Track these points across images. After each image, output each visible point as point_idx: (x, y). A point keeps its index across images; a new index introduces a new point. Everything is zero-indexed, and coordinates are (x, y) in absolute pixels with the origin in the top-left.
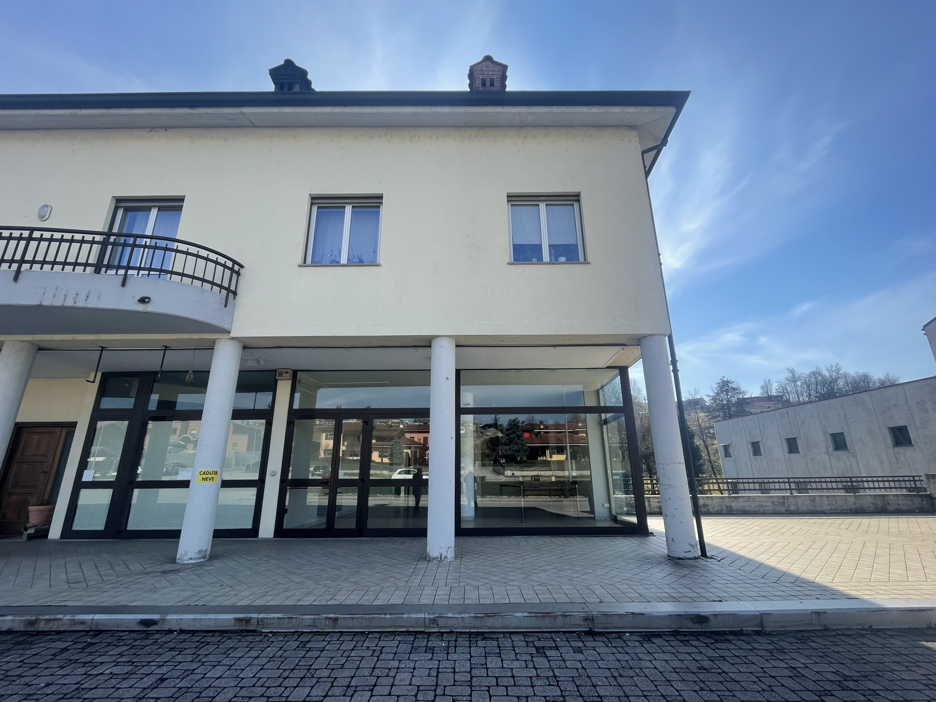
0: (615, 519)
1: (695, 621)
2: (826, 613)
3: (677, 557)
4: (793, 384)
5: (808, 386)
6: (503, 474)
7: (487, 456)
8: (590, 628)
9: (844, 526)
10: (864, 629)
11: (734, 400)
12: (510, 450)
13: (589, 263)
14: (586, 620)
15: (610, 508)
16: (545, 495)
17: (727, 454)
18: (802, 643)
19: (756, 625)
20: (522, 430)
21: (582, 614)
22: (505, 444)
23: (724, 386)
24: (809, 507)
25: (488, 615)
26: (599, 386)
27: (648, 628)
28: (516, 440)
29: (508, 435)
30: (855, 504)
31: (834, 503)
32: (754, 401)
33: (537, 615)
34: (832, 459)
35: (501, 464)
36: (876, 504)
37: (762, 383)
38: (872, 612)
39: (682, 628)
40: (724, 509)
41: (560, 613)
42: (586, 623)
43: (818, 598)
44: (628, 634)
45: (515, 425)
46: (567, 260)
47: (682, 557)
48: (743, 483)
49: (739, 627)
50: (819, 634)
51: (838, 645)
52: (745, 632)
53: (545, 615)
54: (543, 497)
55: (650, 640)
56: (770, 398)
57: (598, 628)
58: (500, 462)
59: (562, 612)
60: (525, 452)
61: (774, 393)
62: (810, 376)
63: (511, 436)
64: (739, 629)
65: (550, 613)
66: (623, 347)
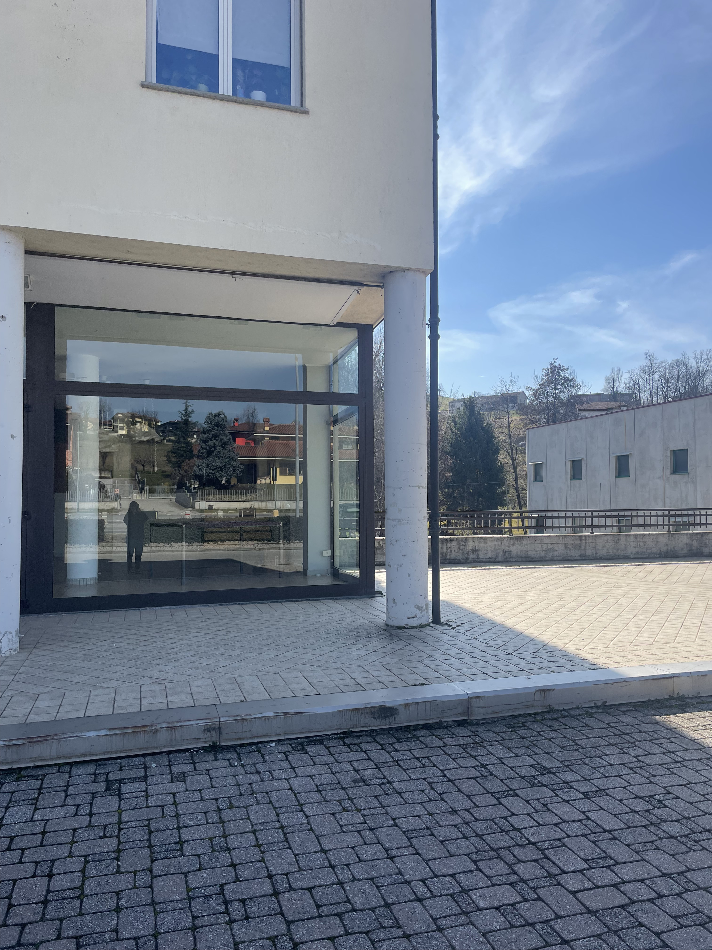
0: (335, 573)
1: (377, 715)
2: (553, 690)
3: (396, 625)
4: (648, 378)
5: (667, 382)
6: (193, 507)
7: (168, 476)
8: (213, 743)
9: (641, 575)
10: (596, 707)
11: (564, 396)
12: (208, 466)
13: (306, 112)
14: (209, 731)
15: (332, 557)
16: (252, 540)
17: (538, 477)
18: (512, 731)
19: (460, 714)
20: (231, 434)
21: (202, 723)
22: (199, 457)
23: (553, 374)
24: (611, 551)
25: (31, 741)
26: (330, 358)
27: (306, 732)
28: (219, 449)
29: (204, 441)
30: (667, 545)
31: (642, 544)
32: (592, 401)
33: (126, 731)
34: (667, 486)
35: (189, 491)
36: (691, 546)
37: (609, 374)
38: (610, 685)
39: (356, 728)
40: (500, 555)
41: (165, 725)
42: (209, 734)
43: (553, 672)
44: (273, 745)
45: (218, 425)
46: (268, 100)
47: (403, 625)
48: (552, 517)
49: (437, 718)
50: (539, 718)
51: (555, 730)
52: (445, 724)
53: (137, 730)
54: (250, 542)
55: (303, 749)
56: (614, 397)
57: (226, 740)
58: (188, 488)
59: (169, 723)
60: (234, 470)
61: (621, 388)
62: (671, 367)
63: (210, 443)
64: (438, 721)
65: (147, 726)
66: (357, 288)
